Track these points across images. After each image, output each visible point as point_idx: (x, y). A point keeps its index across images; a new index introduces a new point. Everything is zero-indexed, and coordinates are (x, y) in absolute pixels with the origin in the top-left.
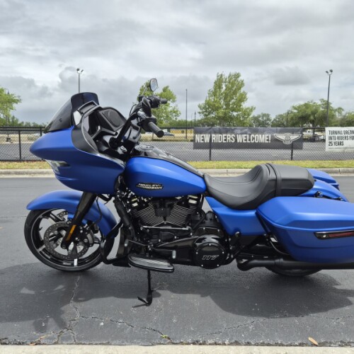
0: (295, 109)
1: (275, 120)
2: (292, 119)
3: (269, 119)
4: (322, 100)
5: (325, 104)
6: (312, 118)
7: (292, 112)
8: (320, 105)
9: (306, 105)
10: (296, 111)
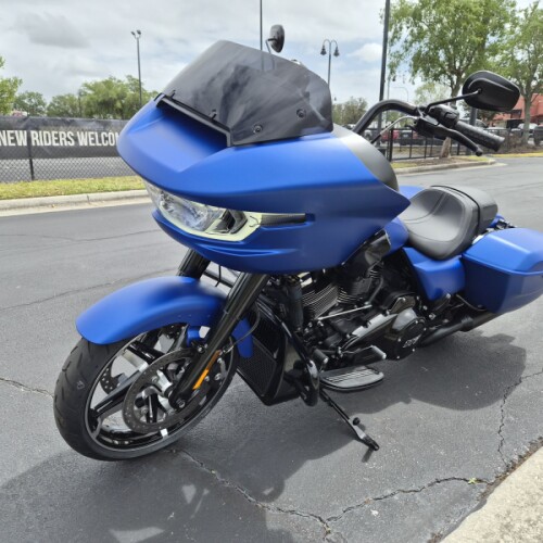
0: (90, 88)
1: (52, 104)
2: (88, 105)
3: (40, 103)
4: (130, 77)
5: (135, 84)
6: (119, 105)
7: (85, 94)
8: (127, 85)
9: (108, 84)
10: (90, 92)
